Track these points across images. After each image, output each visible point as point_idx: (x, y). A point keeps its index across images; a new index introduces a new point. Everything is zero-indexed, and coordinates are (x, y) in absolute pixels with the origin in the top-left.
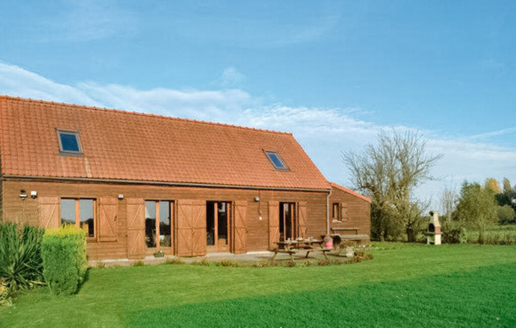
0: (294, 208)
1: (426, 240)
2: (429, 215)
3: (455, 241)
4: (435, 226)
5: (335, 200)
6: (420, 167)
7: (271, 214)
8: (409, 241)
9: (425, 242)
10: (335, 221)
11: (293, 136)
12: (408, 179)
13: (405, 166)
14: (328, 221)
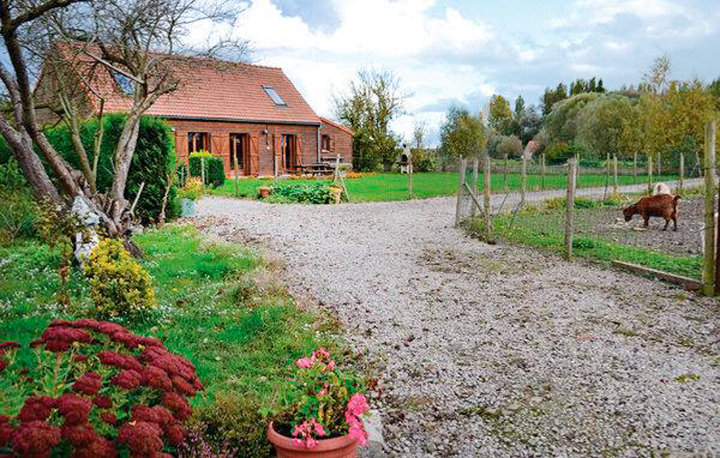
0: (293, 141)
1: (400, 169)
2: (403, 147)
3: (423, 170)
4: (408, 156)
5: (325, 133)
6: (395, 102)
7: (275, 145)
8: (385, 171)
9: (399, 171)
10: (324, 151)
11: (283, 70)
12: (385, 113)
13: (382, 101)
14: (319, 150)
